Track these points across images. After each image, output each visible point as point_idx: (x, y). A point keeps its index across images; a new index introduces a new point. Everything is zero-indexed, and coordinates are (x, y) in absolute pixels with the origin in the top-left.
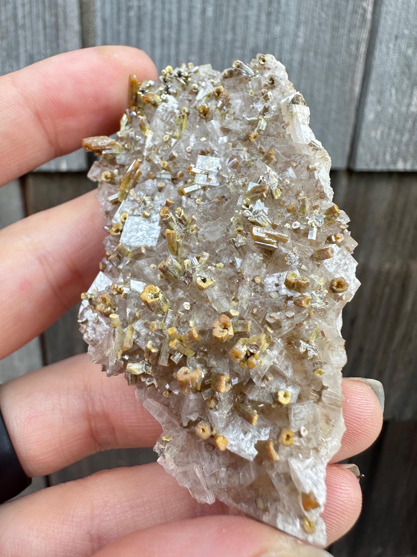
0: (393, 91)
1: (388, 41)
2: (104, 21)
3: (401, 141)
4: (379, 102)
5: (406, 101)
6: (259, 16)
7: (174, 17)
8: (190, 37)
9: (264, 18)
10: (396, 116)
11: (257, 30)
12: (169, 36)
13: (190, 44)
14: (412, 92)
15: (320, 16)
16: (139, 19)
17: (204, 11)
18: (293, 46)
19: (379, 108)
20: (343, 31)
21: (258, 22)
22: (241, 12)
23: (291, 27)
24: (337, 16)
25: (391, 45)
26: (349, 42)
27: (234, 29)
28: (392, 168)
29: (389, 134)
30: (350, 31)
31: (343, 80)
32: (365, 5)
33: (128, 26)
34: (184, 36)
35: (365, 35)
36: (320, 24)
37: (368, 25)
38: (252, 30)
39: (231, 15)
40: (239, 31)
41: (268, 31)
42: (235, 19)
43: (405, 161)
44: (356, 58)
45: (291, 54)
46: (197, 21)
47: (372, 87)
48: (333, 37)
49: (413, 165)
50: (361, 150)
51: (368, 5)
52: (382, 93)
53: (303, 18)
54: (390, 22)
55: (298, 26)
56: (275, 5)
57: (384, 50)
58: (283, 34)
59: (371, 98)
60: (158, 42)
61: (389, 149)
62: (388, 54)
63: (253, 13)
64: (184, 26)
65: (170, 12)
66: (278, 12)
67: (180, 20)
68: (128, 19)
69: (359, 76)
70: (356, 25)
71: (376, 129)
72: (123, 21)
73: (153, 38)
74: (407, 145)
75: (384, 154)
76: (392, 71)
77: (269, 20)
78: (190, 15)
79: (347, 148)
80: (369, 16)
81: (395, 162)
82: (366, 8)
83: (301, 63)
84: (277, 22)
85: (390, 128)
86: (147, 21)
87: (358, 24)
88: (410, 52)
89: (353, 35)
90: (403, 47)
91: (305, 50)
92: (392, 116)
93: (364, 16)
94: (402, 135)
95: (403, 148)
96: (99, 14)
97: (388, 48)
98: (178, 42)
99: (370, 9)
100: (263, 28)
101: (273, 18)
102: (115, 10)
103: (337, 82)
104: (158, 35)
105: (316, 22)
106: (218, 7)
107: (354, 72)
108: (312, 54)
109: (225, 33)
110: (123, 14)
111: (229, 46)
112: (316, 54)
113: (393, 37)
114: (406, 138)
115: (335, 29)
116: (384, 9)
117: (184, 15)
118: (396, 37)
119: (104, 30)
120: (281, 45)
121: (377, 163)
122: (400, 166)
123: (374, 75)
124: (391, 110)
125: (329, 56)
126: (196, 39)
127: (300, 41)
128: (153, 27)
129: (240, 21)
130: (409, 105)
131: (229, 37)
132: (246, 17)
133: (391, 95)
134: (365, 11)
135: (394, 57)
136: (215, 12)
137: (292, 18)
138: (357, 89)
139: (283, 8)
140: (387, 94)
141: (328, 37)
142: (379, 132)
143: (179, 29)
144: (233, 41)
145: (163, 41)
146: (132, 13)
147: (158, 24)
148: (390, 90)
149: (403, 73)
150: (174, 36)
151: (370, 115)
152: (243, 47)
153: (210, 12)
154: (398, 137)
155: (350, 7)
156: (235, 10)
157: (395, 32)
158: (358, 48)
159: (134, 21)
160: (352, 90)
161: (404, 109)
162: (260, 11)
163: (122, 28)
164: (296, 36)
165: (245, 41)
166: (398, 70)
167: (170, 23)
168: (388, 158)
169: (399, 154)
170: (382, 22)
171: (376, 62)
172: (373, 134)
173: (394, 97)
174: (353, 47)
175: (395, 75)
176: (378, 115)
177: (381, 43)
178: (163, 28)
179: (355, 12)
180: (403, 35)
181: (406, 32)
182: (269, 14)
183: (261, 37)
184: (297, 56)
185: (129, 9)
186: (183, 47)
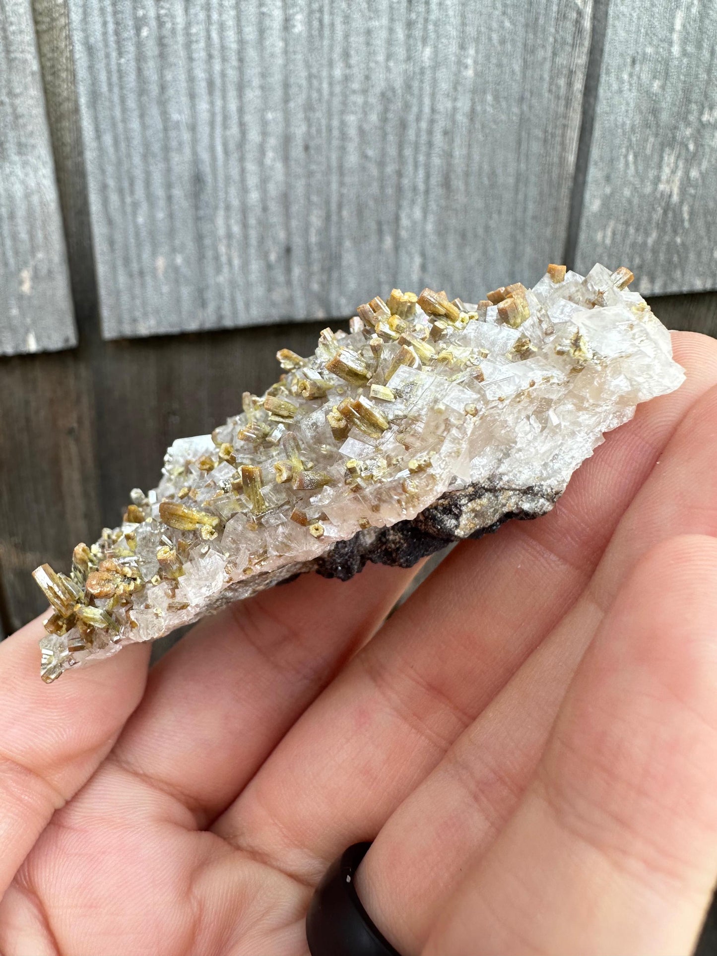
0: (631, 158)
1: (620, 69)
2: (90, 50)
3: (645, 244)
4: (608, 178)
5: (652, 174)
6: (391, 30)
7: (231, 35)
8: (264, 74)
9: (400, 33)
10: (636, 201)
11: (389, 57)
12: (223, 75)
13: (265, 88)
14: (661, 159)
15: (502, 27)
16: (161, 42)
17: (287, 24)
18: (457, 83)
19: (607, 190)
20: (544, 54)
21: (390, 42)
22: (358, 22)
23: (450, 49)
24: (532, 26)
25: (625, 77)
27: (346, 55)
29: (626, 234)
30: (554, 54)
33: (140, 58)
34: (253, 72)
35: (582, 60)
36: (503, 42)
37: (586, 42)
38: (381, 58)
39: (339, 28)
40: (355, 59)
41: (409, 57)
42: (346, 35)
43: (653, 278)
44: (568, 102)
45: (455, 100)
47: (595, 153)
48: (526, 66)
49: (665, 285)
52: (612, 163)
53: (471, 30)
54: (622, 34)
55: (462, 47)
56: (421, 8)
57: (614, 84)
58: (437, 62)
59: (594, 173)
60: (202, 87)
62: (620, 91)
63: (380, 24)
64: (252, 54)
65: (222, 27)
66: (426, 20)
67: (241, 42)
68: (139, 45)
69: (573, 134)
70: (564, 41)
71: (604, 228)
72: (130, 48)
73: (191, 79)
74: (655, 251)
76: (628, 123)
77: (409, 35)
78: (262, 32)
80: (587, 24)
82: (582, 8)
83: (472, 115)
84: (425, 41)
85: (627, 224)
86: (177, 46)
87: (569, 38)
88: (656, 86)
89: (562, 60)
90: (645, 77)
91: (477, 91)
92: (630, 202)
93: (578, 22)
94: (647, 234)
95: (649, 256)
96: (77, 36)
97: (621, 81)
98: (241, 88)
99: (588, 10)
100: (400, 51)
101: (418, 33)
102: (111, 27)
103: (536, 147)
104: (200, 74)
105: (495, 36)
106: (314, 13)
107: (566, 128)
108: (489, 98)
109: (331, 64)
110: (128, 34)
111: (338, 89)
112: (496, 98)
113: (629, 60)
114: (652, 238)
115: (529, 50)
116: (612, 11)
117: (250, 33)
118: (634, 61)
119: (91, 68)
120: (434, 82)
123: (598, 132)
124: (627, 192)
125: (522, 99)
126: (276, 78)
127: (469, 73)
128: (190, 59)
129: (356, 41)
130: (657, 180)
131: (338, 72)
132: (369, 33)
133: (627, 164)
134: (580, 13)
135: (631, 96)
136: (309, 23)
137: (452, 31)
138: (571, 158)
139: (435, 12)
140: (621, 164)
141: (517, 65)
142: (609, 233)
143: (241, 59)
144: (347, 79)
145: (211, 84)
146: (145, 32)
147: (199, 51)
148: (626, 156)
149: (647, 125)
150: (232, 74)
151: (593, 204)
152: (365, 91)
153: (299, 25)
154: (640, 238)
156: (347, 19)
157: (631, 51)
158: (570, 84)
159: (151, 49)
160: (562, 160)
161: (648, 189)
162: (392, 19)
163: (128, 62)
164: (460, 63)
165: (367, 78)
166: (638, 120)
167: (223, 47)
169: (642, 268)
170: (610, 32)
171: (601, 107)
172: (599, 237)
173: (632, 170)
174: (562, 82)
175: (633, 129)
176: (606, 201)
177: (608, 73)
178: (210, 58)
179: (562, 16)
180: (645, 57)
181: (649, 50)
182: (410, 25)
183: (398, 70)
184: (464, 104)
185: (139, 25)
186: (252, 95)
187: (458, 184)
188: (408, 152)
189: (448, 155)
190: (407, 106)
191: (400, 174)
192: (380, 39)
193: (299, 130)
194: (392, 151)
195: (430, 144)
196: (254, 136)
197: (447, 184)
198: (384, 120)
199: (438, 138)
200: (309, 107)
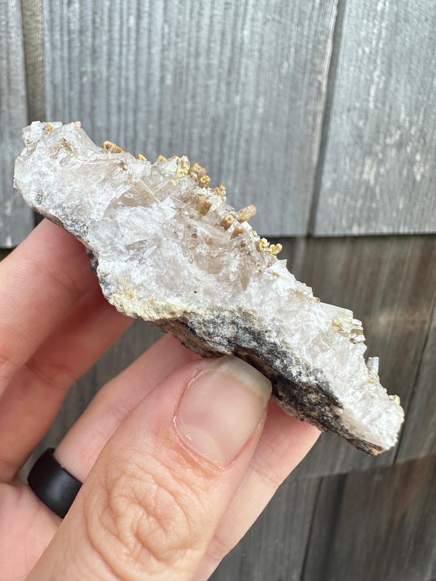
0: (347, 160)
1: (341, 113)
2: (54, 87)
3: (355, 207)
4: (335, 170)
5: (359, 169)
6: (219, 86)
7: (132, 84)
8: (149, 105)
9: (223, 88)
10: (350, 183)
11: (217, 99)
12: (126, 103)
13: (149, 112)
14: (364, 162)
15: (278, 88)
16: (94, 85)
17: (162, 79)
18: (253, 115)
19: (335, 176)
20: (301, 103)
21: (218, 92)
22: (201, 81)
23: (250, 97)
24: (295, 88)
25: (344, 117)
26: (307, 113)
27: (194, 97)
28: (348, 232)
29: (345, 201)
30: (307, 103)
31: (301, 149)
32: (319, 78)
33: (81, 92)
34: (142, 103)
35: (321, 107)
36: (279, 95)
37: (323, 99)
38: (212, 99)
39: (191, 84)
40: (199, 100)
41: (228, 100)
42: (194, 88)
43: (360, 226)
44: (313, 129)
45: (252, 124)
46: (155, 88)
47: (328, 156)
48: (291, 109)
49: (366, 230)
50: (319, 216)
51: (323, 78)
52: (337, 161)
53: (262, 89)
54: (342, 96)
55: (257, 96)
56: (235, 76)
57: (339, 121)
58: (243, 105)
59: (328, 167)
60: (114, 110)
61: (345, 216)
62: (342, 125)
63: (213, 82)
64: (142, 94)
65: (127, 79)
66: (238, 82)
67: (137, 87)
68: (82, 86)
69: (316, 146)
70: (312, 97)
71: (333, 196)
72: (76, 87)
73: (108, 105)
74: (361, 211)
75: (341, 219)
76: (346, 142)
77: (228, 89)
78: (149, 83)
79: (307, 215)
80: (324, 89)
81: (350, 227)
82: (321, 81)
83: (261, 133)
84: (237, 92)
85: (345, 195)
86: (102, 87)
87: (314, 96)
88: (361, 123)
89: (310, 107)
90: (355, 118)
91: (265, 120)
92: (347, 183)
93: (319, 88)
94: (356, 201)
95: (357, 213)
96: (48, 79)
97: (342, 119)
98: (136, 111)
99: (325, 82)
100: (223, 97)
101: (233, 87)
102: (67, 75)
103: (296, 152)
104: (114, 102)
105: (275, 93)
106: (177, 74)
107: (312, 142)
108: (271, 124)
109: (185, 101)
110: (76, 79)
111: (189, 114)
112: (275, 124)
113: (346, 109)
114: (360, 203)
115: (293, 100)
116: (337, 83)
117: (142, 83)
118: (349, 110)
119: (54, 96)
120: (241, 115)
121: (334, 229)
122: (356, 231)
123: (330, 146)
124: (345, 178)
125: (288, 126)
126: (155, 107)
127: (260, 111)
128: (109, 94)
129: (200, 90)
130: (362, 173)
131: (189, 105)
132: (206, 87)
133: (345, 163)
134: (320, 84)
135: (347, 128)
136: (174, 80)
137: (251, 88)
138: (315, 158)
139: (243, 78)
140: (342, 163)
141: (286, 108)
142: (335, 199)
143: (137, 96)
144: (193, 110)
145: (119, 109)
146: (85, 79)
147: (114, 90)
148: (345, 159)
149: (356, 143)
150: (131, 103)
151: (327, 183)
152: (203, 117)
153: (169, 80)
154: (353, 203)
155: (306, 80)
156: (195, 79)
157: (347, 104)
158: (314, 119)
159: (88, 88)
160: (310, 160)
161: (357, 176)
162: (219, 80)
163: (75, 94)
164: (256, 106)
165: (205, 110)
166: (351, 140)
167: (127, 90)
168: (344, 223)
169: (353, 219)
170: (336, 95)
171: (332, 132)
172: (330, 201)
173: (348, 166)
174: (310, 118)
175: (349, 145)
176: (334, 182)
177: (335, 114)
178: (119, 94)
179: (311, 84)
180: (355, 108)
181: (357, 105)
182: (229, 84)
183: (221, 106)
184: (257, 126)
185: (82, 75)
186: (142, 115)
187: (253, 168)
188: (226, 150)
189: (248, 153)
190: (226, 126)
191: (221, 161)
192: (212, 90)
193: (166, 135)
194: (217, 148)
195: (238, 147)
196: (141, 137)
197: (247, 168)
198: (213, 132)
199: (243, 144)
200: (172, 123)
